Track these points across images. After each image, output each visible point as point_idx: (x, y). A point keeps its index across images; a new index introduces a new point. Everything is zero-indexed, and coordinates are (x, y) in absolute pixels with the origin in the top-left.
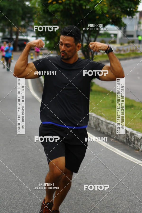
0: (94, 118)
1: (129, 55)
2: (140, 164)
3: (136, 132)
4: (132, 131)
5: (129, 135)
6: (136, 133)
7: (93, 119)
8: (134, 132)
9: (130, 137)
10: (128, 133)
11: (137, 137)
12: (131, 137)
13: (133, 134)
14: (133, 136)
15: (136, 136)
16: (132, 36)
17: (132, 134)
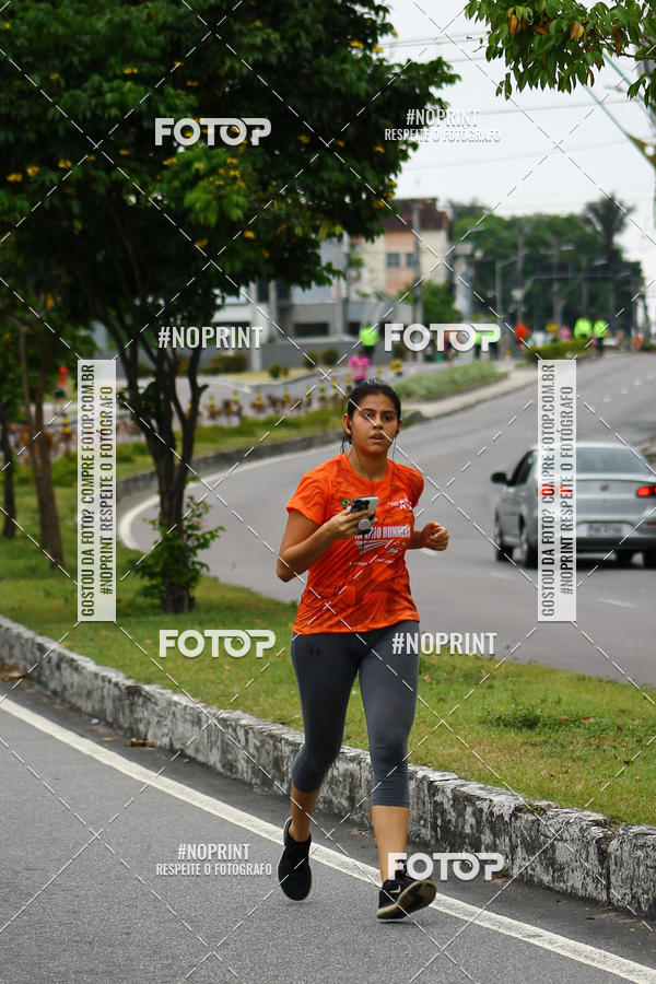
0: (251, 735)
1: (321, 420)
2: (532, 941)
3: (481, 789)
4: (462, 786)
5: (447, 806)
6: (483, 794)
7: (247, 740)
8: (473, 788)
9: (452, 816)
10: (438, 798)
11: (492, 814)
12: (461, 814)
13: (470, 799)
14: (469, 810)
15: (485, 805)
16: (322, 329)
17: (462, 800)
